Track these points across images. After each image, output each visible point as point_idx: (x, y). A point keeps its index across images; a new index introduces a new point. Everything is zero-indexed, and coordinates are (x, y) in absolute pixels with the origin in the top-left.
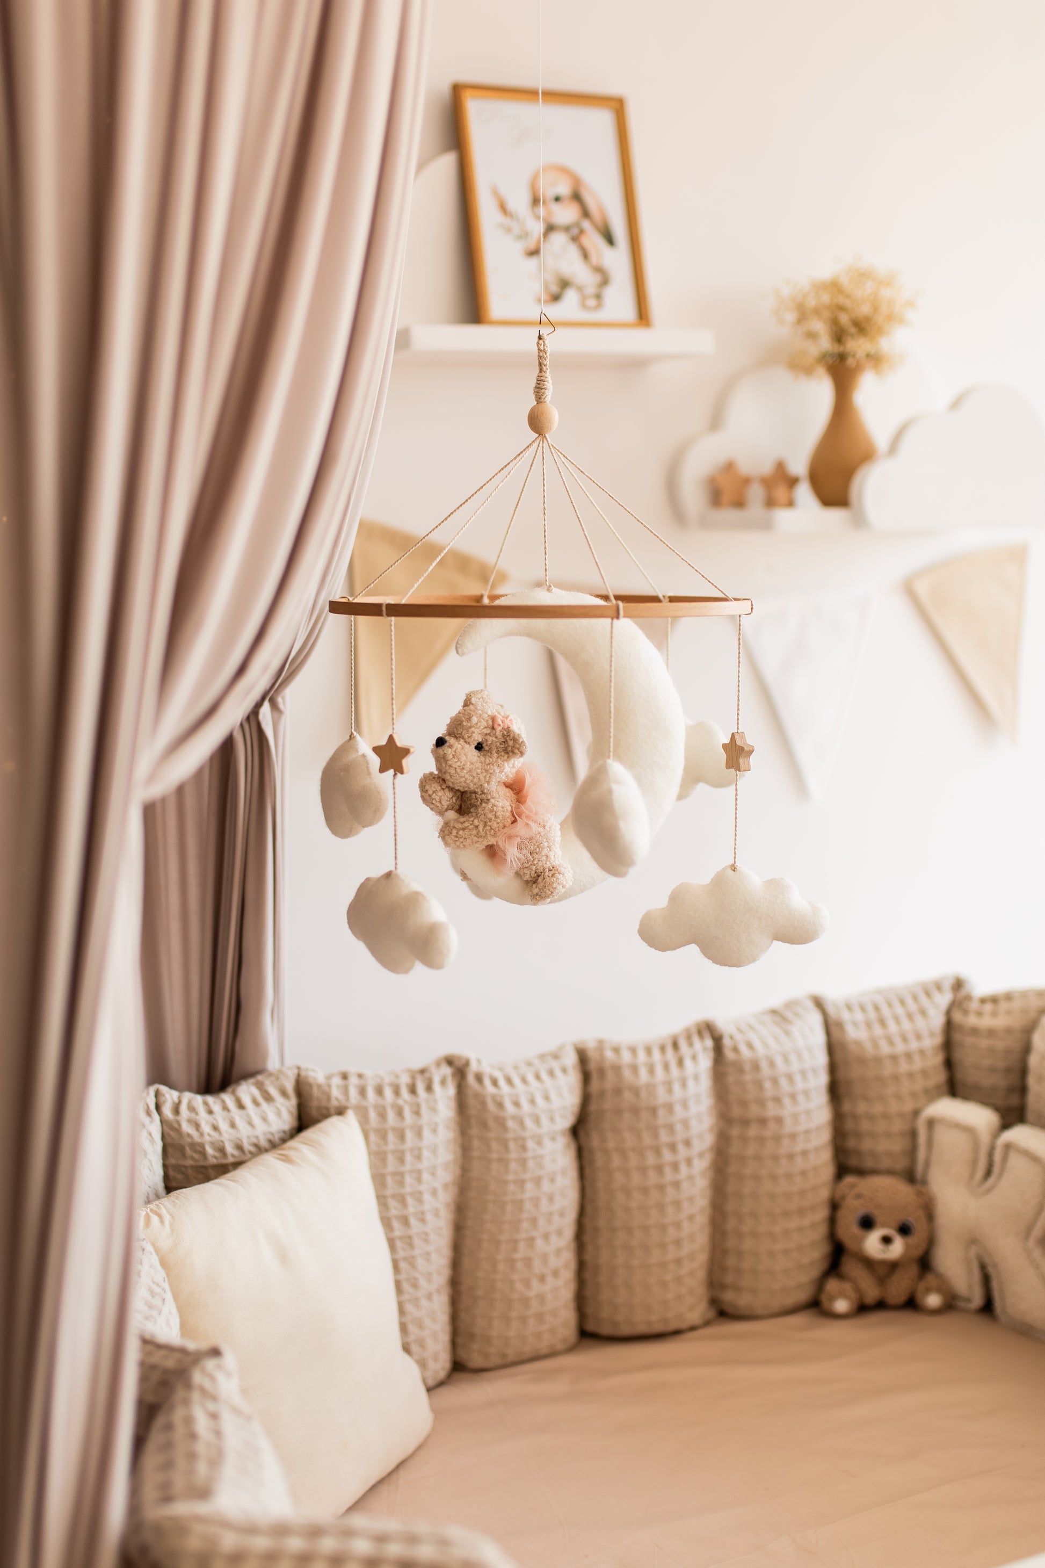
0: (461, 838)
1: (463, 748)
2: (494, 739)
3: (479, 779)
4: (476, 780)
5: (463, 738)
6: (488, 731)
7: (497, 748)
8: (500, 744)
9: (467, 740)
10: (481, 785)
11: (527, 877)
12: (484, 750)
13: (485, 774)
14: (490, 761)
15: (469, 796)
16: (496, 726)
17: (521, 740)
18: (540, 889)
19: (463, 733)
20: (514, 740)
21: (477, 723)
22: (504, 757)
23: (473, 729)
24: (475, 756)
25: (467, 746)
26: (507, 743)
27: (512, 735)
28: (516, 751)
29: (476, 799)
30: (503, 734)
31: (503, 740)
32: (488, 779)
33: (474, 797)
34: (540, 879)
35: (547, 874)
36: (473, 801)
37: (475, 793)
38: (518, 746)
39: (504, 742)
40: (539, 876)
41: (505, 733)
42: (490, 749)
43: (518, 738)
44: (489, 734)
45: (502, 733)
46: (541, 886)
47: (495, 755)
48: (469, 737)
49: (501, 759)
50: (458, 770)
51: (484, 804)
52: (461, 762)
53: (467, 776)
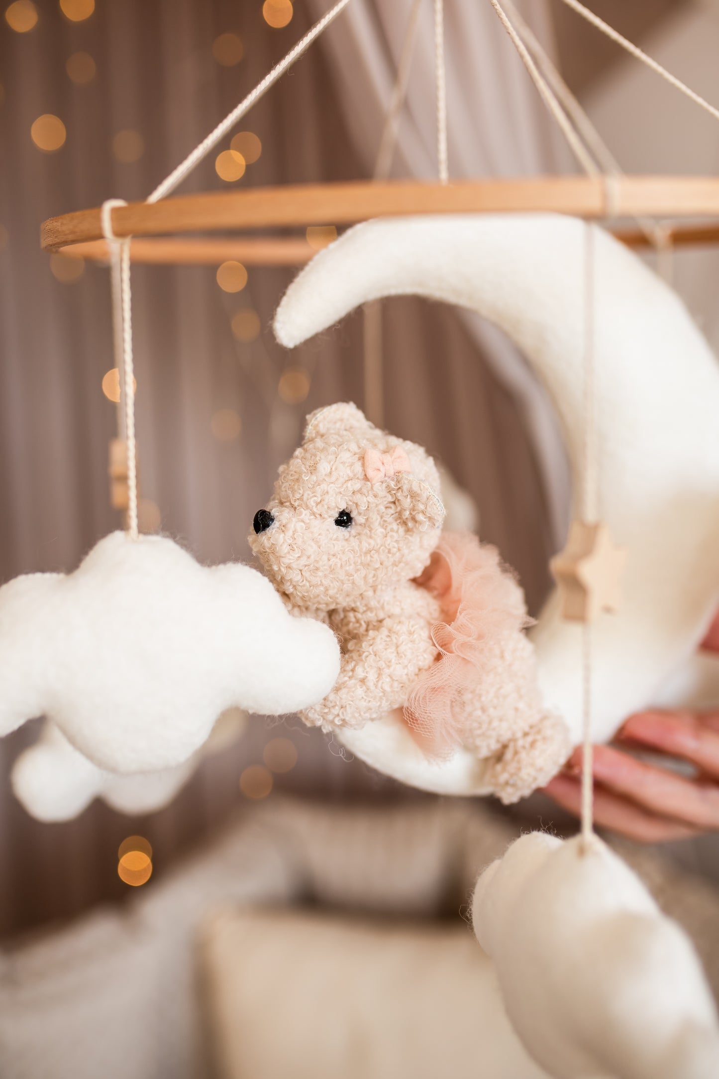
0: (334, 707)
1: (307, 528)
2: (371, 499)
3: (353, 583)
4: (347, 586)
5: (307, 507)
6: (357, 485)
7: (382, 518)
8: (386, 508)
9: (315, 510)
10: (361, 595)
11: (484, 752)
12: (356, 524)
13: (363, 572)
14: (369, 544)
15: (342, 616)
16: (371, 473)
17: (425, 496)
18: (512, 775)
19: (305, 498)
20: (412, 497)
21: (331, 473)
22: (397, 532)
23: (324, 486)
24: (337, 539)
25: (316, 523)
26: (400, 505)
27: (405, 488)
28: (420, 517)
29: (358, 621)
30: (388, 487)
31: (390, 499)
32: (371, 581)
33: (353, 620)
34: (508, 755)
35: (520, 743)
36: (351, 625)
37: (354, 610)
38: (421, 507)
39: (394, 503)
40: (505, 747)
41: (392, 484)
42: (367, 520)
43: (419, 492)
44: (360, 491)
45: (384, 485)
46: (512, 768)
47: (381, 530)
48: (317, 504)
49: (392, 537)
50: (307, 574)
51: (371, 633)
52: (309, 557)
53: (326, 582)
